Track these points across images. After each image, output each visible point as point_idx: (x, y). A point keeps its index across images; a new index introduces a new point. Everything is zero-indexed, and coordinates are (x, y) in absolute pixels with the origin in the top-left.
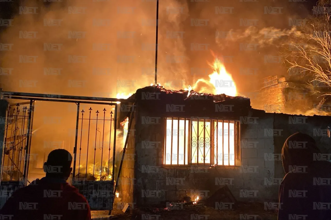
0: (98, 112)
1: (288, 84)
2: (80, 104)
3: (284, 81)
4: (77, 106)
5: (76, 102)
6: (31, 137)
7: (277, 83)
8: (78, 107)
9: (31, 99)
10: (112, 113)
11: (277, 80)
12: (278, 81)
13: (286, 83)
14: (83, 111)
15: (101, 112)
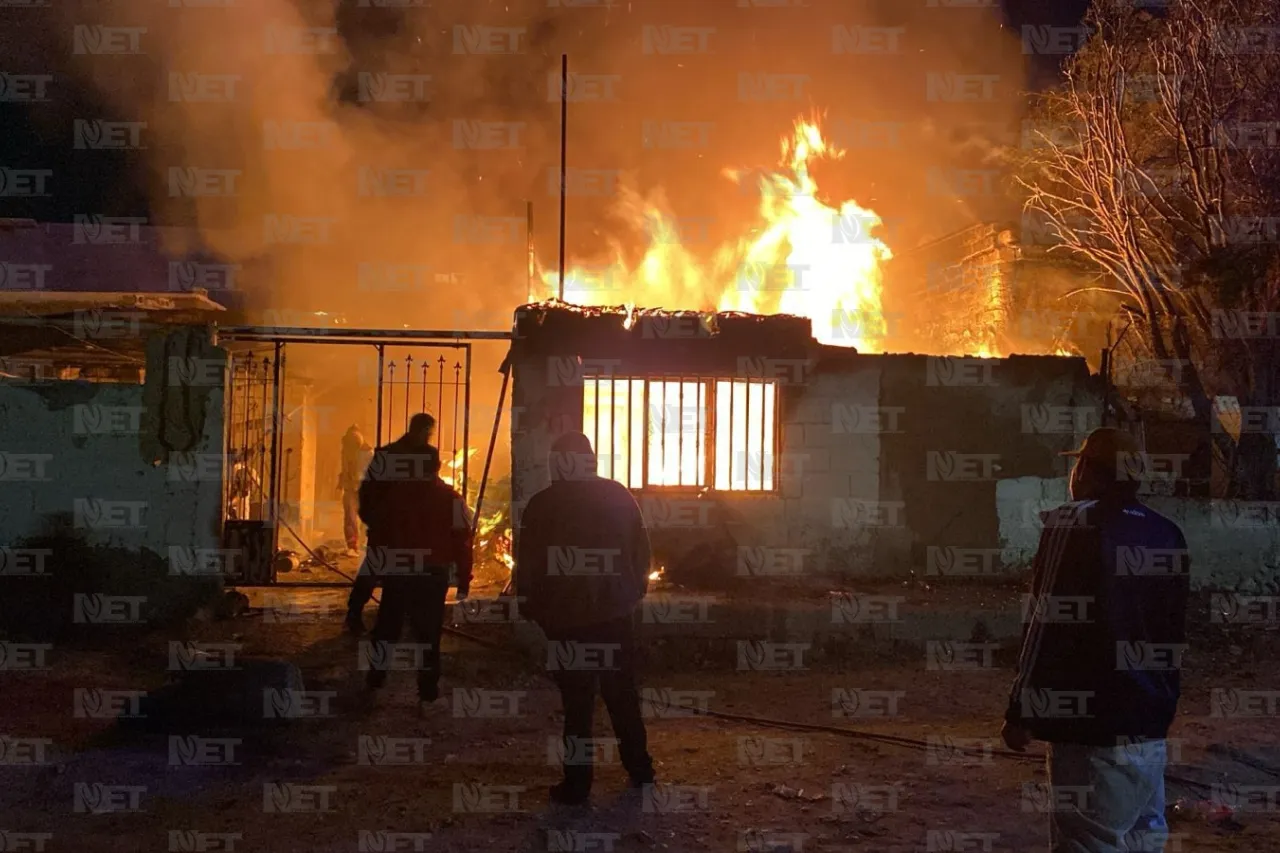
0: (425, 365)
1: (1020, 250)
2: (386, 347)
3: (1009, 240)
4: (378, 353)
5: (374, 343)
6: (281, 434)
7: (992, 247)
8: (382, 354)
9: (277, 341)
10: (458, 366)
11: (992, 238)
12: (995, 240)
13: (1014, 247)
14: (392, 364)
15: (434, 366)
